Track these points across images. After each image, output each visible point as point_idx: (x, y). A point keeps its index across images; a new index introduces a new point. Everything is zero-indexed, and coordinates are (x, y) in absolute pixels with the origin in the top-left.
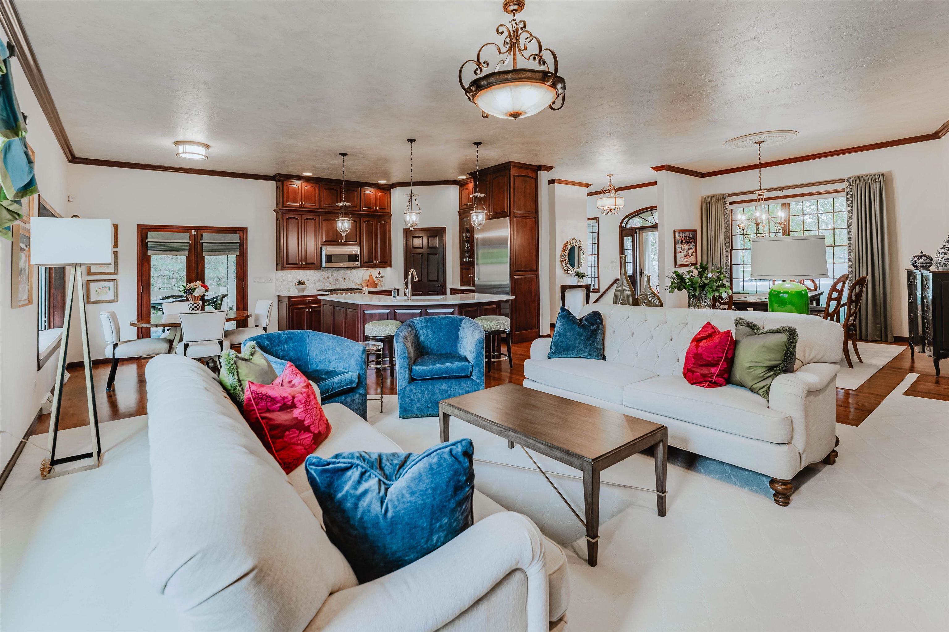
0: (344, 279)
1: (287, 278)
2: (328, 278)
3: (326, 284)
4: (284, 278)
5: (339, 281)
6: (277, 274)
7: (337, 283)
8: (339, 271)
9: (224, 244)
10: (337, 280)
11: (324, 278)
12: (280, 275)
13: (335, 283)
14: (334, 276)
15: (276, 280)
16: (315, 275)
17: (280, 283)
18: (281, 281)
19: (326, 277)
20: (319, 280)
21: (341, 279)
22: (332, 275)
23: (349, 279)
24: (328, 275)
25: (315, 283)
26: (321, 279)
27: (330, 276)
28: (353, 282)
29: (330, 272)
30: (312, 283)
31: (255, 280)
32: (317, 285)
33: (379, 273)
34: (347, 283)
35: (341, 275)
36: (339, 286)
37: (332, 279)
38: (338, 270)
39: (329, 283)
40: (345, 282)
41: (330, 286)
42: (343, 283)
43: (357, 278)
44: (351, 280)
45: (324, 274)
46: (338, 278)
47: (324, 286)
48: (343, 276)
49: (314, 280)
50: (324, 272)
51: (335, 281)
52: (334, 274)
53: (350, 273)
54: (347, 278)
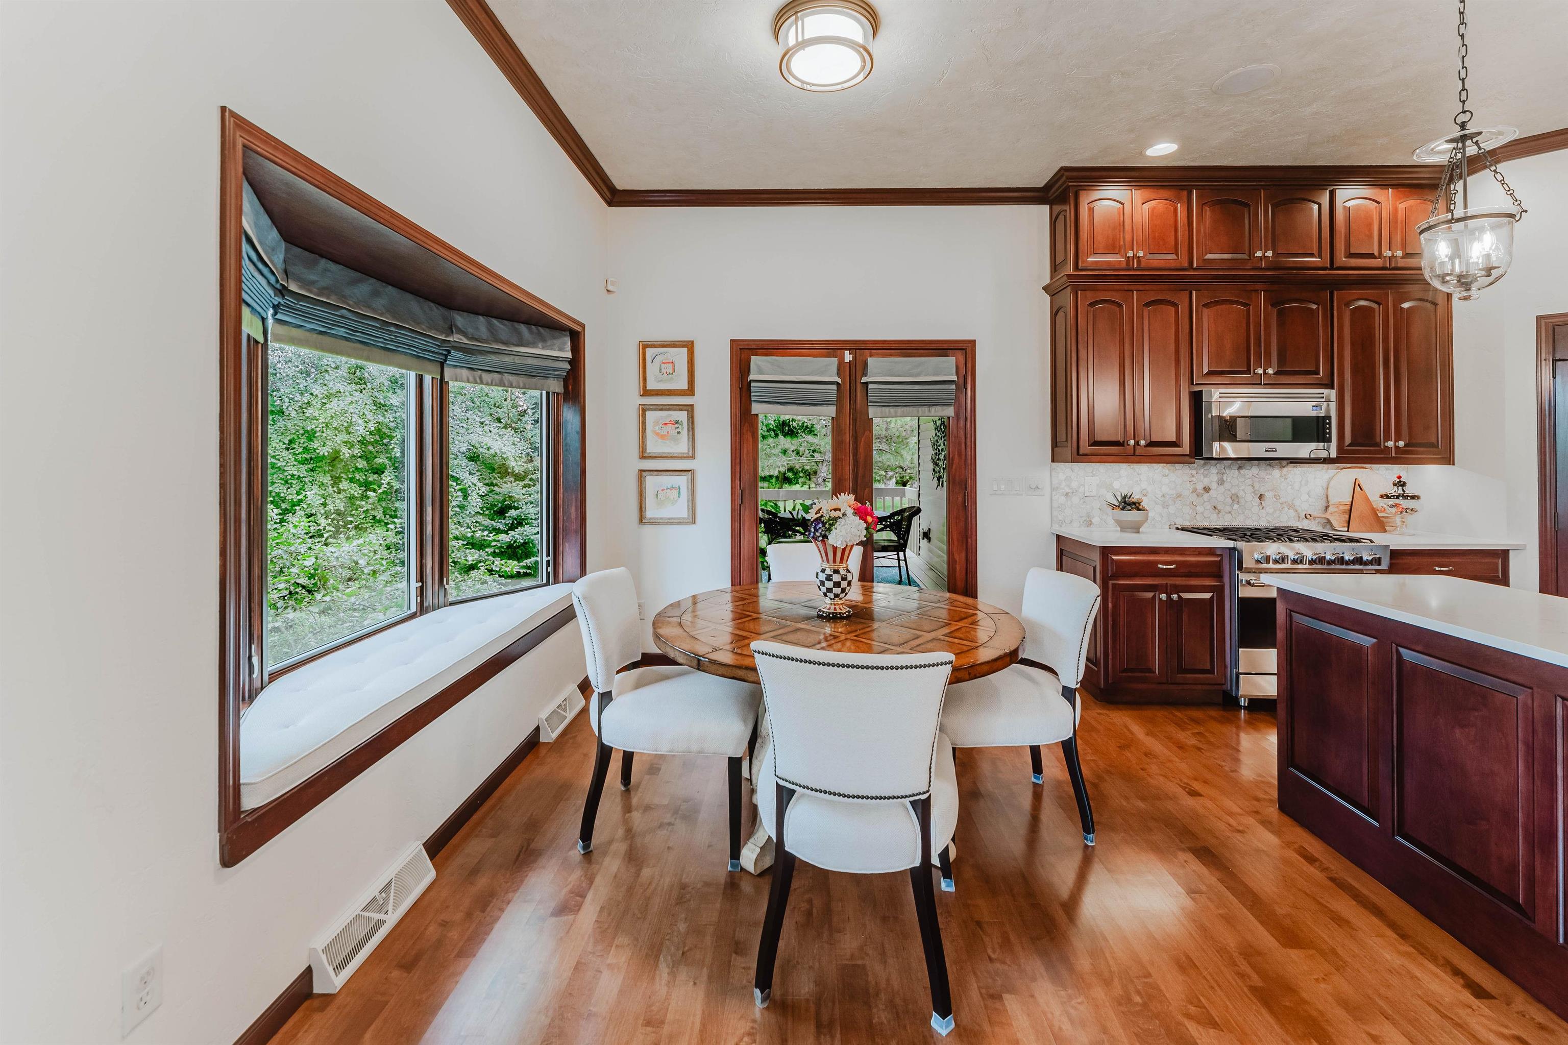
0: (1261, 497)
1: (1086, 486)
2: (1207, 489)
3: (1200, 509)
4: (1074, 485)
5: (1242, 501)
6: (1053, 473)
7: (1236, 506)
8: (1242, 471)
10: (1235, 498)
11: (1195, 491)
12: (1062, 476)
13: (1228, 509)
14: (1227, 485)
15: (1053, 489)
16: (1165, 480)
17: (1063, 498)
18: (1067, 494)
19: (1200, 487)
20: (1179, 496)
21: (1249, 497)
22: (1221, 482)
23: (1277, 496)
24: (1206, 482)
25: (1165, 506)
26: (1186, 493)
27: (1214, 486)
28: (1291, 506)
29: (1214, 470)
30: (1156, 503)
31: (995, 488)
32: (1172, 509)
34: (1269, 510)
35: (1249, 482)
37: (1217, 493)
38: (1240, 468)
40: (1263, 505)
41: (1214, 517)
42: (1256, 509)
43: (1305, 497)
44: (1282, 500)
45: (1193, 479)
46: (1241, 494)
47: (1195, 514)
48: (1256, 488)
49: (1163, 496)
50: (1194, 472)
51: (1229, 501)
52: (1225, 479)
53: (1281, 476)
54: (1269, 495)
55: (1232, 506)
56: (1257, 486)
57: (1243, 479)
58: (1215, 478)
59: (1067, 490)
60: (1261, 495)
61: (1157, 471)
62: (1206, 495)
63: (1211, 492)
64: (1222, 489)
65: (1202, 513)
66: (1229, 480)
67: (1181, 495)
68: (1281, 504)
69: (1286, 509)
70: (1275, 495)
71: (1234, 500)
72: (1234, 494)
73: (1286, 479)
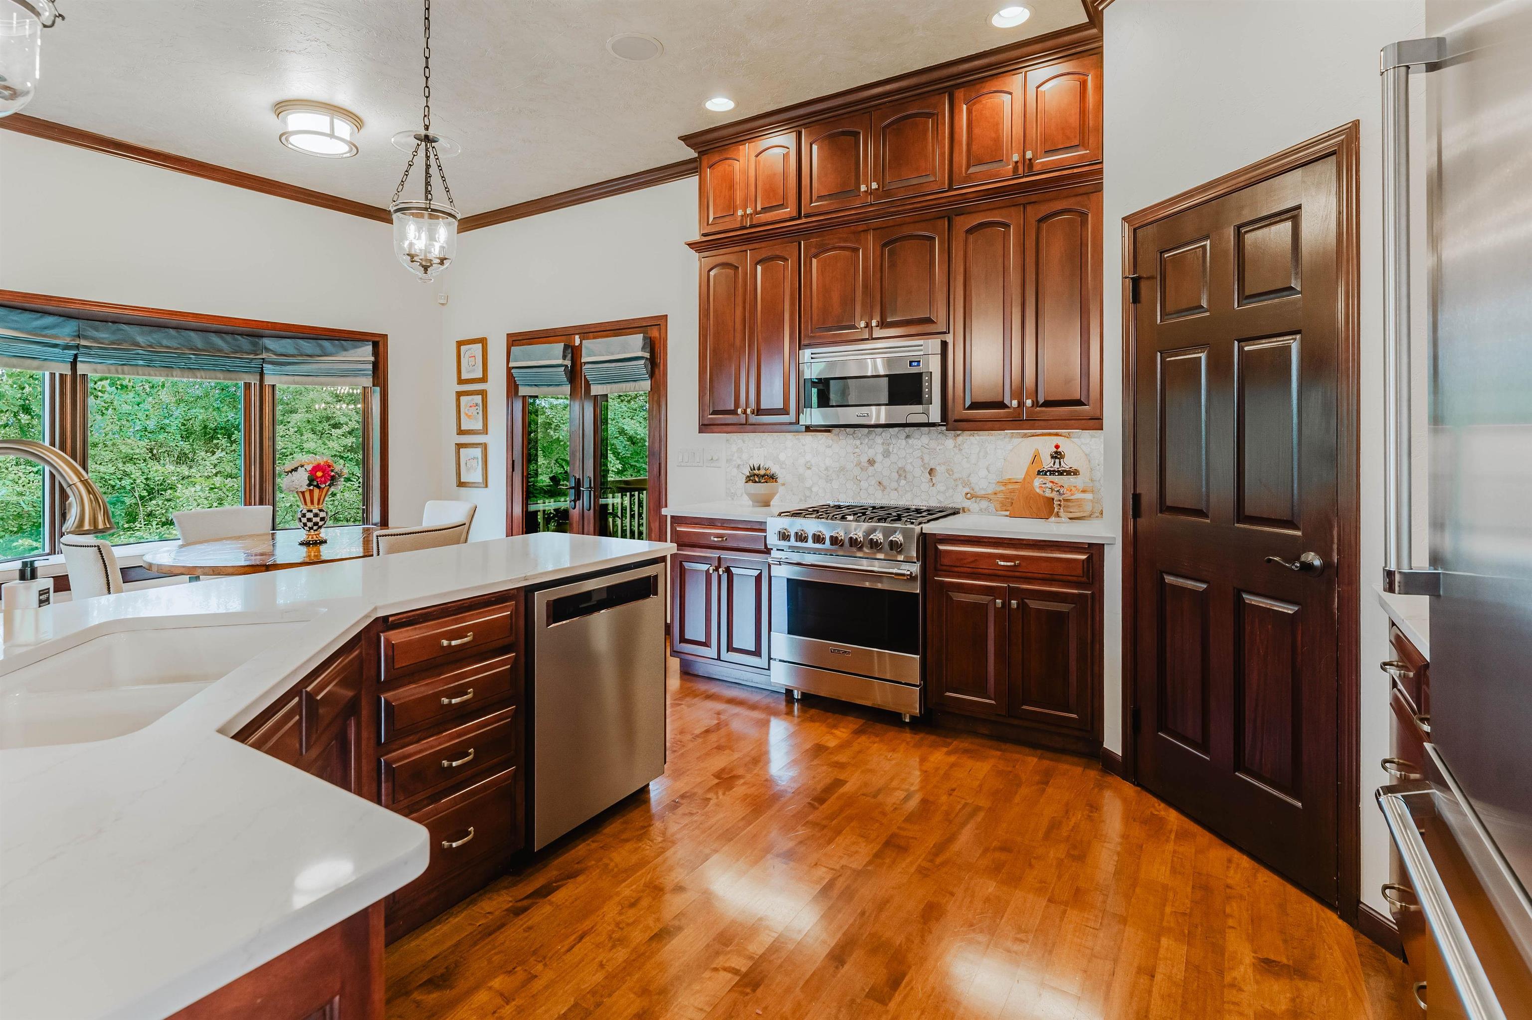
0: (931, 471)
2: (871, 462)
3: (864, 484)
4: (745, 456)
5: (909, 476)
6: (728, 445)
7: (903, 482)
8: (910, 441)
9: (613, 365)
10: (902, 473)
11: (859, 464)
12: (734, 448)
13: (894, 485)
14: (893, 458)
15: (727, 461)
16: (829, 451)
17: (735, 470)
18: (738, 466)
19: (864, 459)
20: (842, 469)
21: (918, 472)
22: (887, 454)
23: (950, 472)
24: (871, 453)
25: (829, 480)
26: (850, 466)
27: (879, 458)
28: (966, 483)
29: (879, 440)
31: (681, 459)
32: (835, 485)
33: (1057, 455)
34: (941, 487)
35: (918, 453)
36: (909, 496)
37: (883, 467)
38: (907, 437)
39: (873, 482)
40: (934, 481)
41: (879, 494)
42: (925, 486)
43: (983, 473)
44: (956, 476)
45: (857, 450)
46: (909, 468)
47: (858, 490)
48: (926, 461)
49: (827, 469)
50: (858, 442)
51: (895, 476)
52: (891, 450)
53: (955, 447)
54: (940, 469)
55: (899, 481)
56: (926, 458)
57: (911, 451)
58: (880, 449)
59: (739, 462)
60: (931, 470)
61: (820, 442)
62: (871, 468)
63: (876, 465)
64: (887, 462)
65: (866, 490)
66: (895, 451)
67: (844, 468)
68: (955, 480)
69: (960, 487)
70: (948, 470)
71: (900, 476)
72: (900, 468)
73: (960, 450)
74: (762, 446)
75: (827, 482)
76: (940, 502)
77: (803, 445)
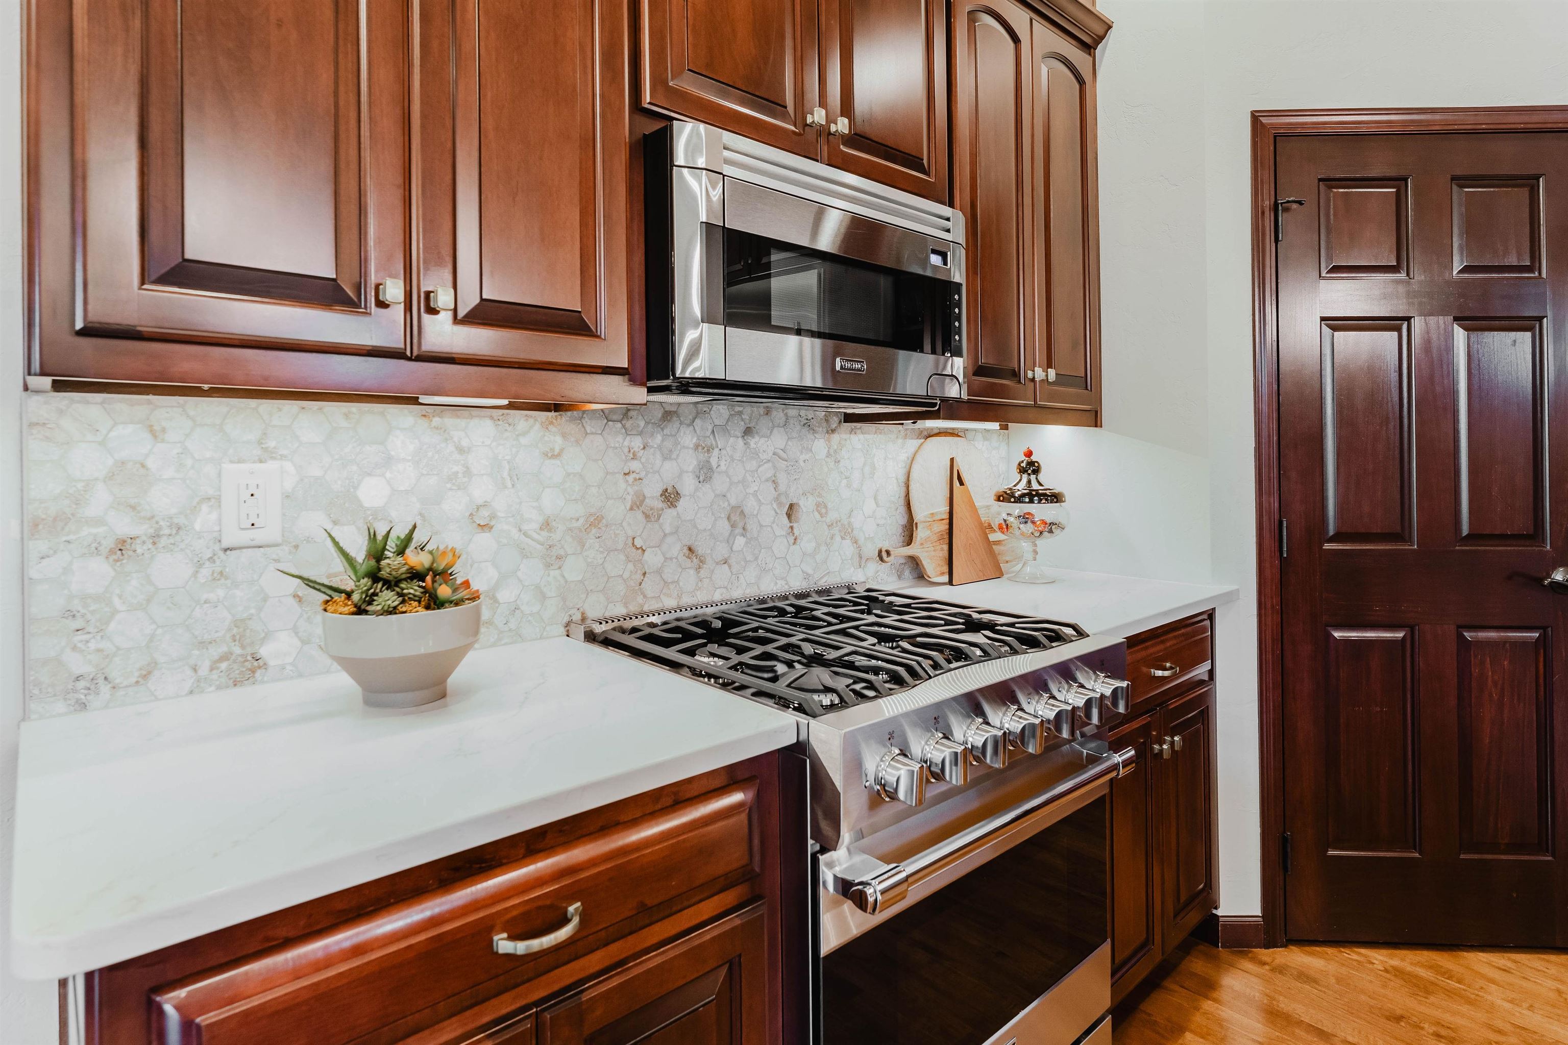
0: (791, 511)
1: (215, 500)
2: (670, 497)
3: (652, 558)
4: (166, 498)
5: (752, 526)
6: (42, 448)
7: (740, 541)
8: (753, 442)
11: (638, 503)
13: (722, 550)
14: (720, 483)
15: (36, 526)
17: (100, 567)
18: (121, 547)
19: (652, 490)
20: (595, 521)
21: (767, 514)
22: (705, 473)
23: (821, 507)
24: (669, 472)
26: (616, 511)
27: (688, 485)
28: (847, 532)
29: (688, 438)
30: (524, 554)
32: (574, 569)
33: (1031, 467)
34: (807, 544)
35: (767, 471)
36: (751, 573)
37: (696, 507)
38: (747, 431)
39: (676, 549)
40: (796, 531)
41: (689, 579)
42: (781, 546)
43: (869, 506)
44: (832, 516)
45: (635, 465)
46: (750, 505)
47: (639, 577)
48: (782, 488)
49: (547, 525)
50: (637, 443)
51: (724, 526)
52: (714, 464)
53: (828, 455)
54: (806, 505)
55: (730, 541)
56: (782, 478)
57: (754, 463)
58: (689, 461)
59: (124, 526)
60: (791, 506)
61: (523, 440)
62: (670, 513)
63: (682, 504)
64: (706, 494)
65: (659, 572)
66: (723, 468)
67: (599, 519)
68: (830, 526)
69: (838, 538)
70: (818, 505)
71: (733, 526)
72: (734, 508)
73: (837, 462)
74: (269, 454)
75: (548, 566)
76: (807, 576)
77: (461, 450)
